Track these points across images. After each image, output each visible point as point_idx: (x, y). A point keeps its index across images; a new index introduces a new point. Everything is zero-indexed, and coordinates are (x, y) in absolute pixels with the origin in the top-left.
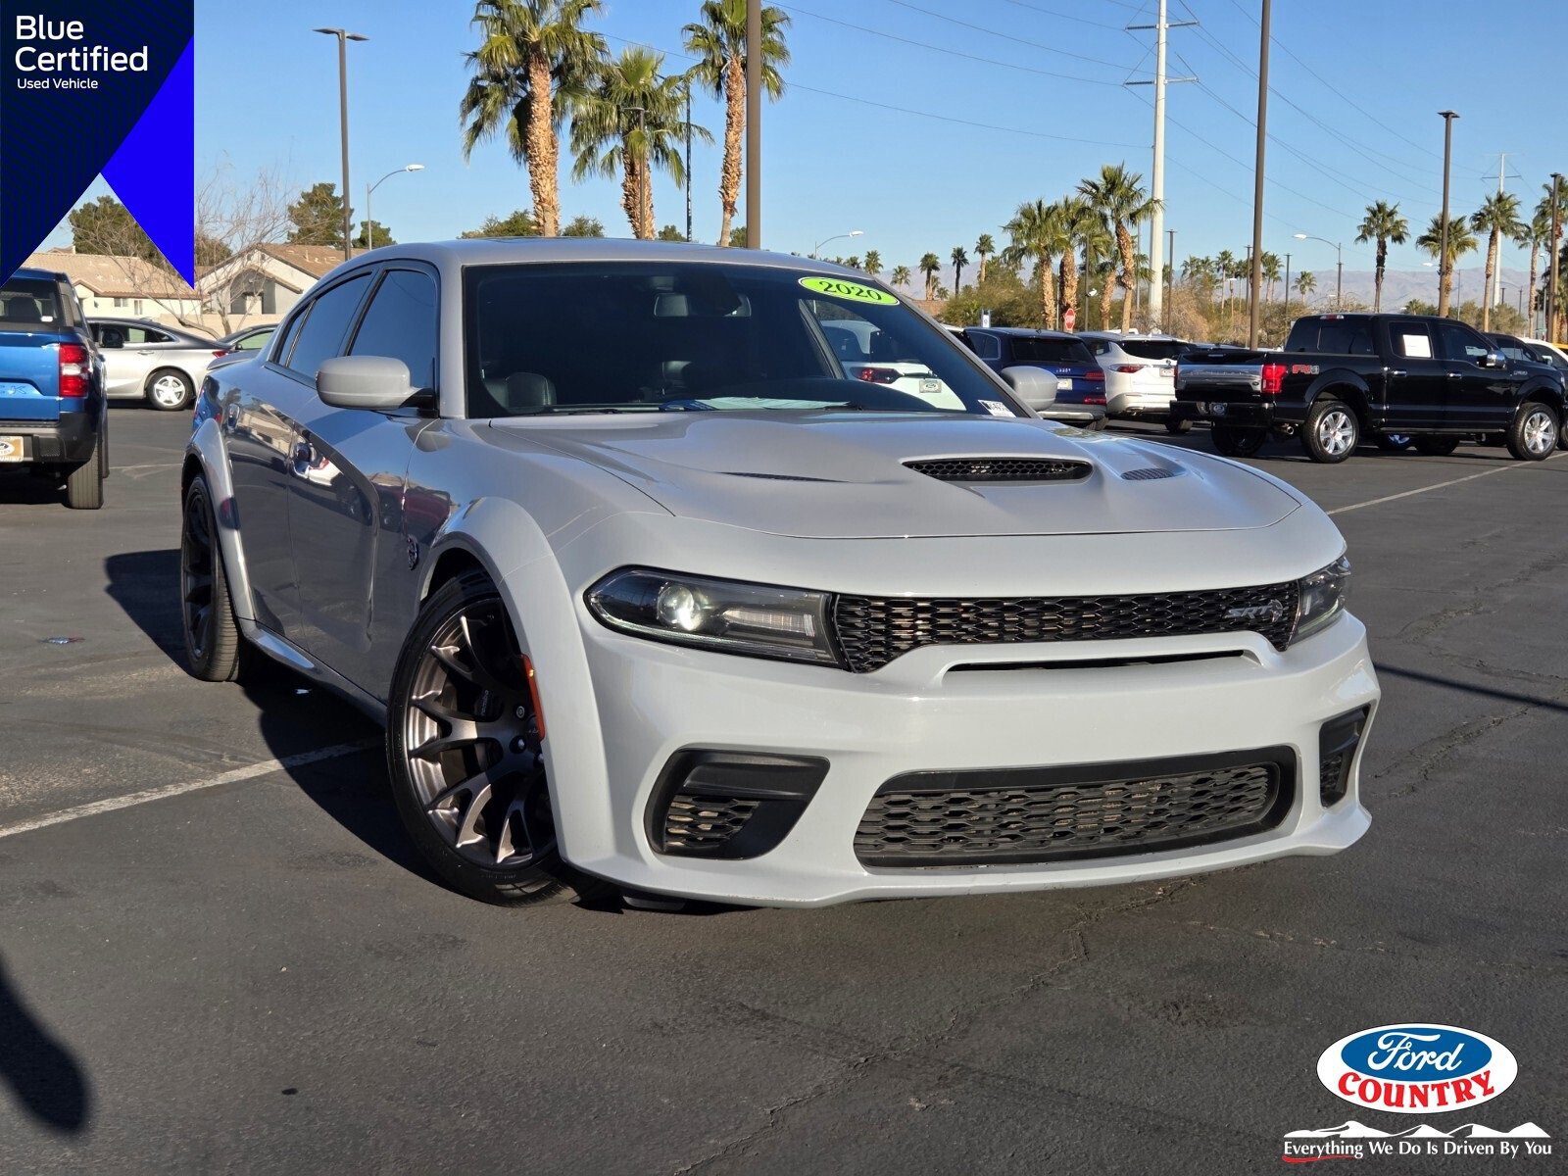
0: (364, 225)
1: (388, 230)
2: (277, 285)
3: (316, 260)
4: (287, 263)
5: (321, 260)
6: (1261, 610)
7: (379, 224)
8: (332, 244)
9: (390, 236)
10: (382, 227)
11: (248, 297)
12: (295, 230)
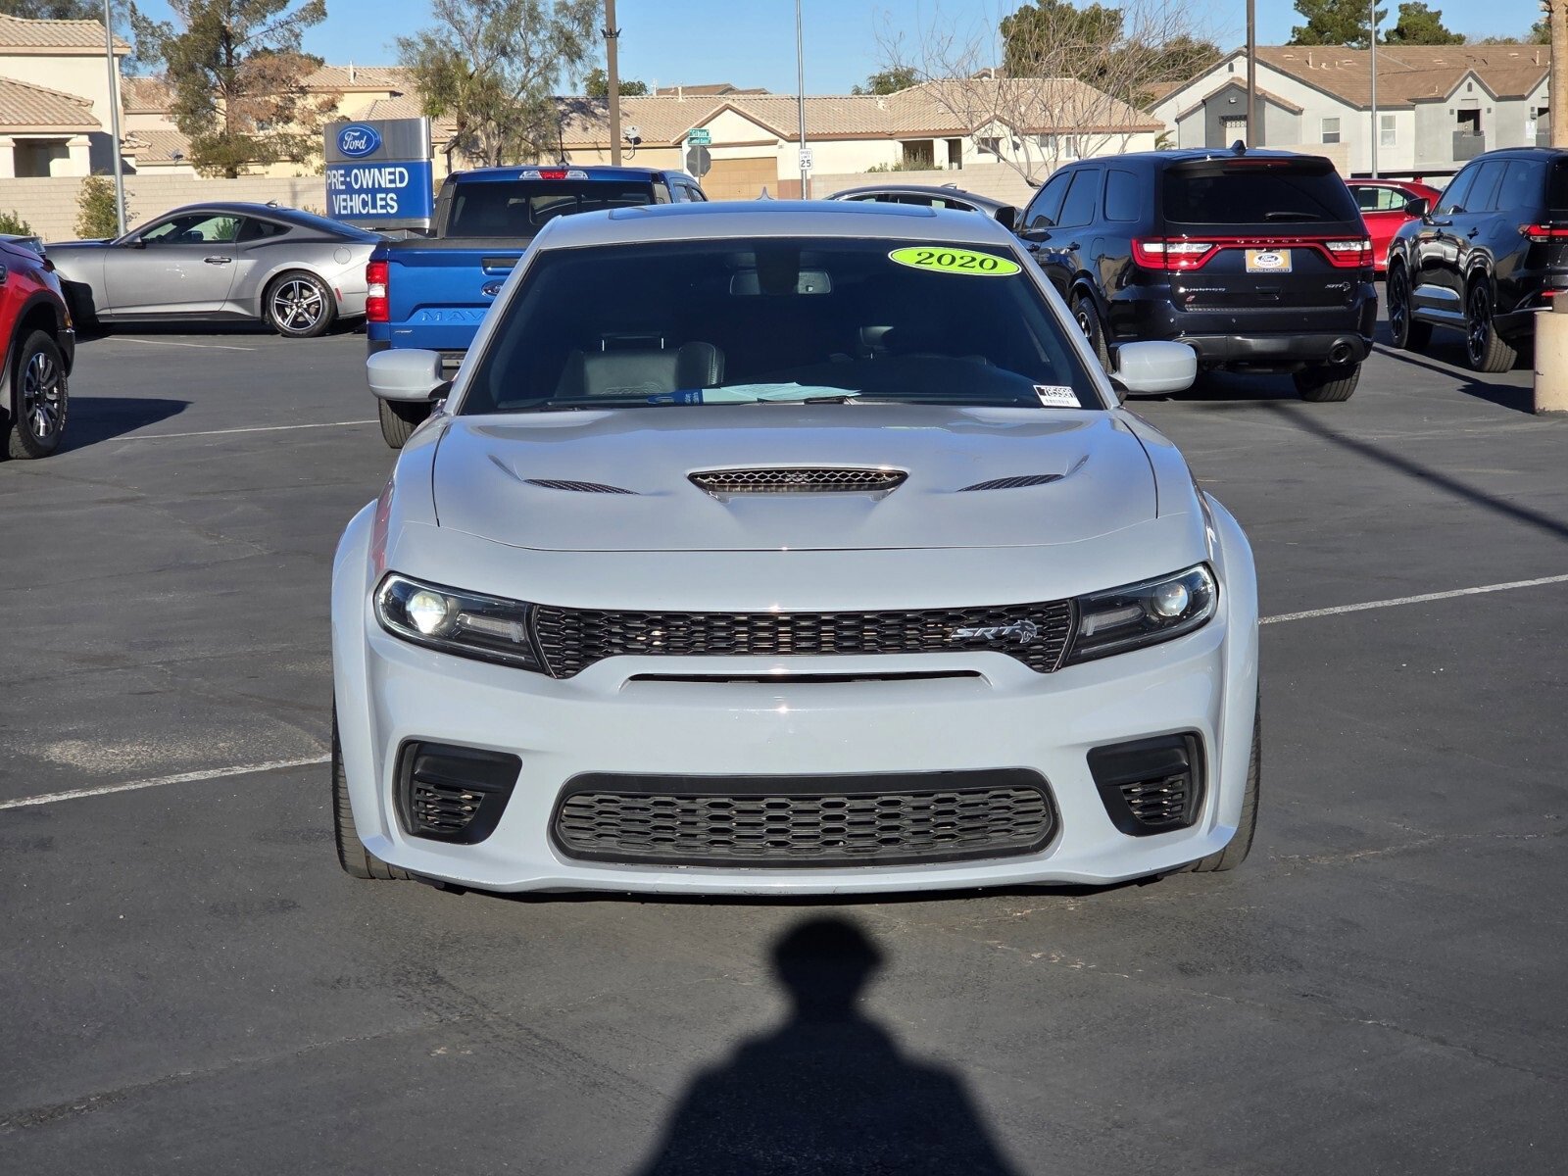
0: (1404, 8)
1: (1439, 13)
2: (1267, 104)
3: (1324, 65)
4: (1282, 73)
5: (1331, 64)
6: (1003, 630)
7: (1425, 6)
8: (1354, 39)
9: (1441, 22)
10: (1428, 10)
11: (1229, 124)
12: (1303, 22)
